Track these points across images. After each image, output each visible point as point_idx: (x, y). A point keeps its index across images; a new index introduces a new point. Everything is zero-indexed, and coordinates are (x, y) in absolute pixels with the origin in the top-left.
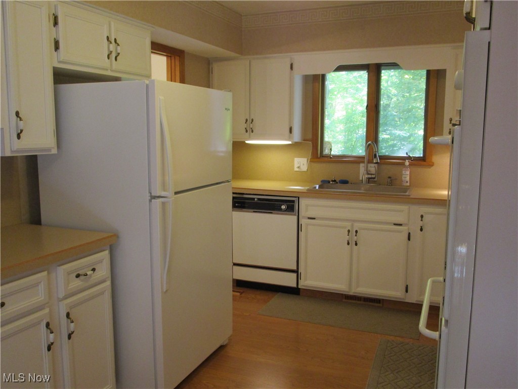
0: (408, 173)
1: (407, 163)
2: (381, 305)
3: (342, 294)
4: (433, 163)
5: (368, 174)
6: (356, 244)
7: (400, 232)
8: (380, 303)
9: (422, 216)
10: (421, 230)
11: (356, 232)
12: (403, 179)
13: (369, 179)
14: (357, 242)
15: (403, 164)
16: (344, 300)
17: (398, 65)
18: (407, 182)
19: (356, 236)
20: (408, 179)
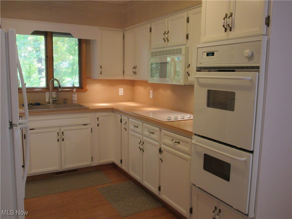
0: (76, 96)
1: (75, 90)
2: (77, 172)
3: (54, 173)
4: (87, 90)
5: (53, 98)
6: (63, 140)
7: (87, 128)
8: (76, 171)
9: (98, 118)
10: (98, 126)
11: (63, 133)
12: (73, 99)
13: (54, 101)
14: (64, 139)
15: (73, 91)
16: (55, 176)
17: (72, 35)
18: (76, 101)
19: (63, 135)
20: (76, 99)
